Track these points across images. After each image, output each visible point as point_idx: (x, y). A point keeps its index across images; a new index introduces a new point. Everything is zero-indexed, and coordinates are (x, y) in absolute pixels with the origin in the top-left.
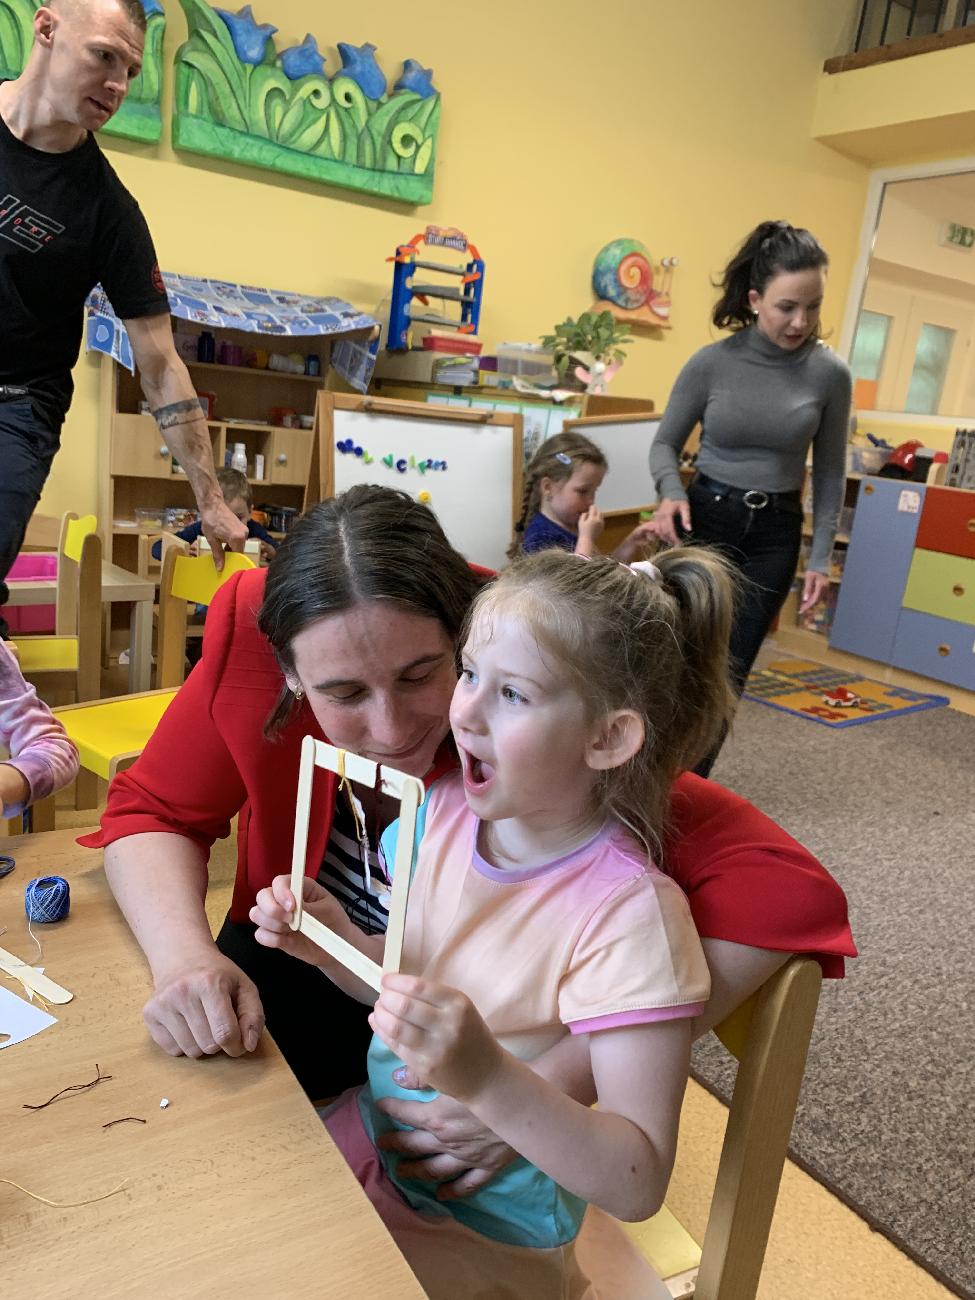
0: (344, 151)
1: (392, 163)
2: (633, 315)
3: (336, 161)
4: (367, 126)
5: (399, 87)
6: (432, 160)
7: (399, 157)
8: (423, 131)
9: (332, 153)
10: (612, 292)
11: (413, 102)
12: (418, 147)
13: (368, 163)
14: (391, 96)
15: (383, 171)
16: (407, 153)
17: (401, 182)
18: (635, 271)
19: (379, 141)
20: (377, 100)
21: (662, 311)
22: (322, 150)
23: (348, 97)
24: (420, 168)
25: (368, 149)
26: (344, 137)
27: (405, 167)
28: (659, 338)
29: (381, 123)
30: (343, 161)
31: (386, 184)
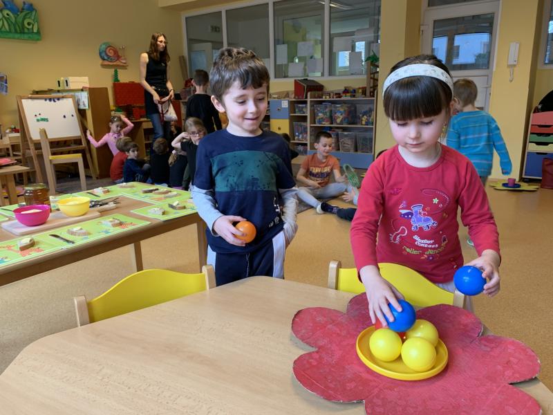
0: (10, 29)
1: (26, 31)
2: (115, 64)
3: (7, 32)
4: (16, 21)
5: (23, 9)
6: (38, 29)
7: (28, 29)
8: (34, 20)
9: (6, 30)
10: (106, 58)
11: (28, 13)
12: (33, 25)
13: (19, 31)
14: (21, 12)
15: (24, 33)
16: (31, 27)
17: (30, 35)
18: (111, 51)
19: (20, 25)
20: (17, 14)
21: (124, 61)
22: (3, 29)
23: (8, 15)
24: (35, 31)
25: (17, 28)
26: (9, 25)
27: (31, 31)
28: (126, 69)
29: (20, 20)
30: (10, 32)
31: (26, 36)
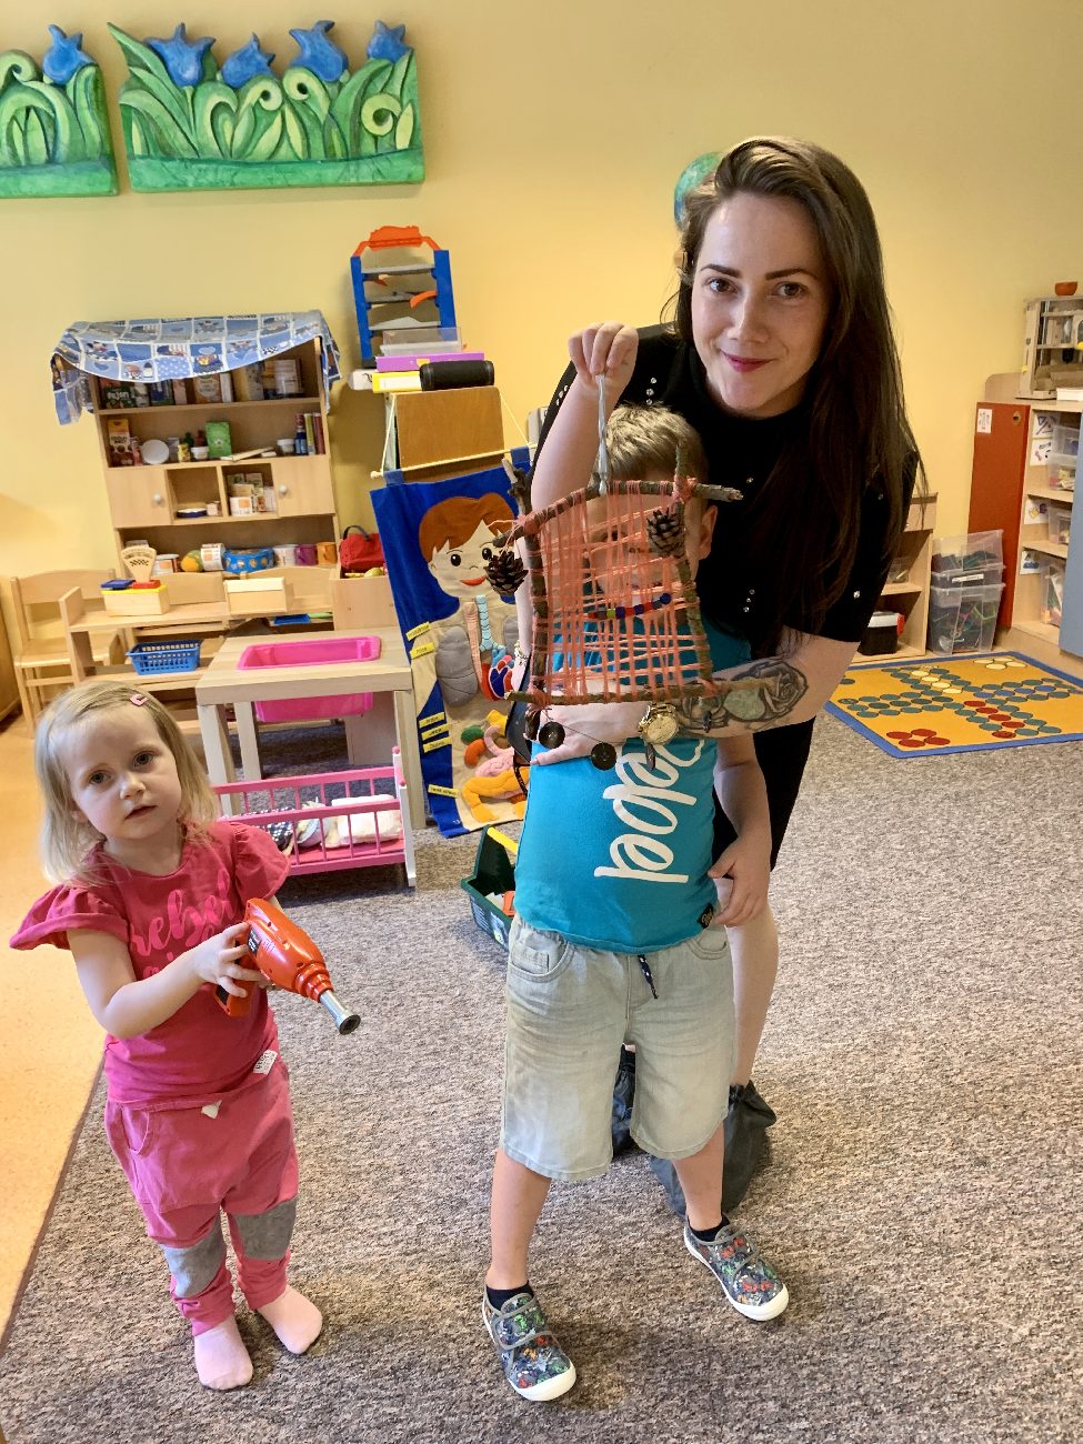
0: (307, 148)
1: (368, 147)
3: (300, 161)
4: (330, 111)
6: (416, 131)
7: (376, 137)
8: (400, 97)
9: (296, 155)
12: (396, 120)
13: (339, 154)
14: (354, 71)
15: (358, 158)
16: (386, 128)
17: (383, 164)
19: (347, 127)
20: (335, 81)
22: (284, 152)
23: (302, 89)
24: (402, 142)
25: (335, 138)
26: (306, 134)
27: (385, 145)
30: (309, 159)
31: (366, 171)
